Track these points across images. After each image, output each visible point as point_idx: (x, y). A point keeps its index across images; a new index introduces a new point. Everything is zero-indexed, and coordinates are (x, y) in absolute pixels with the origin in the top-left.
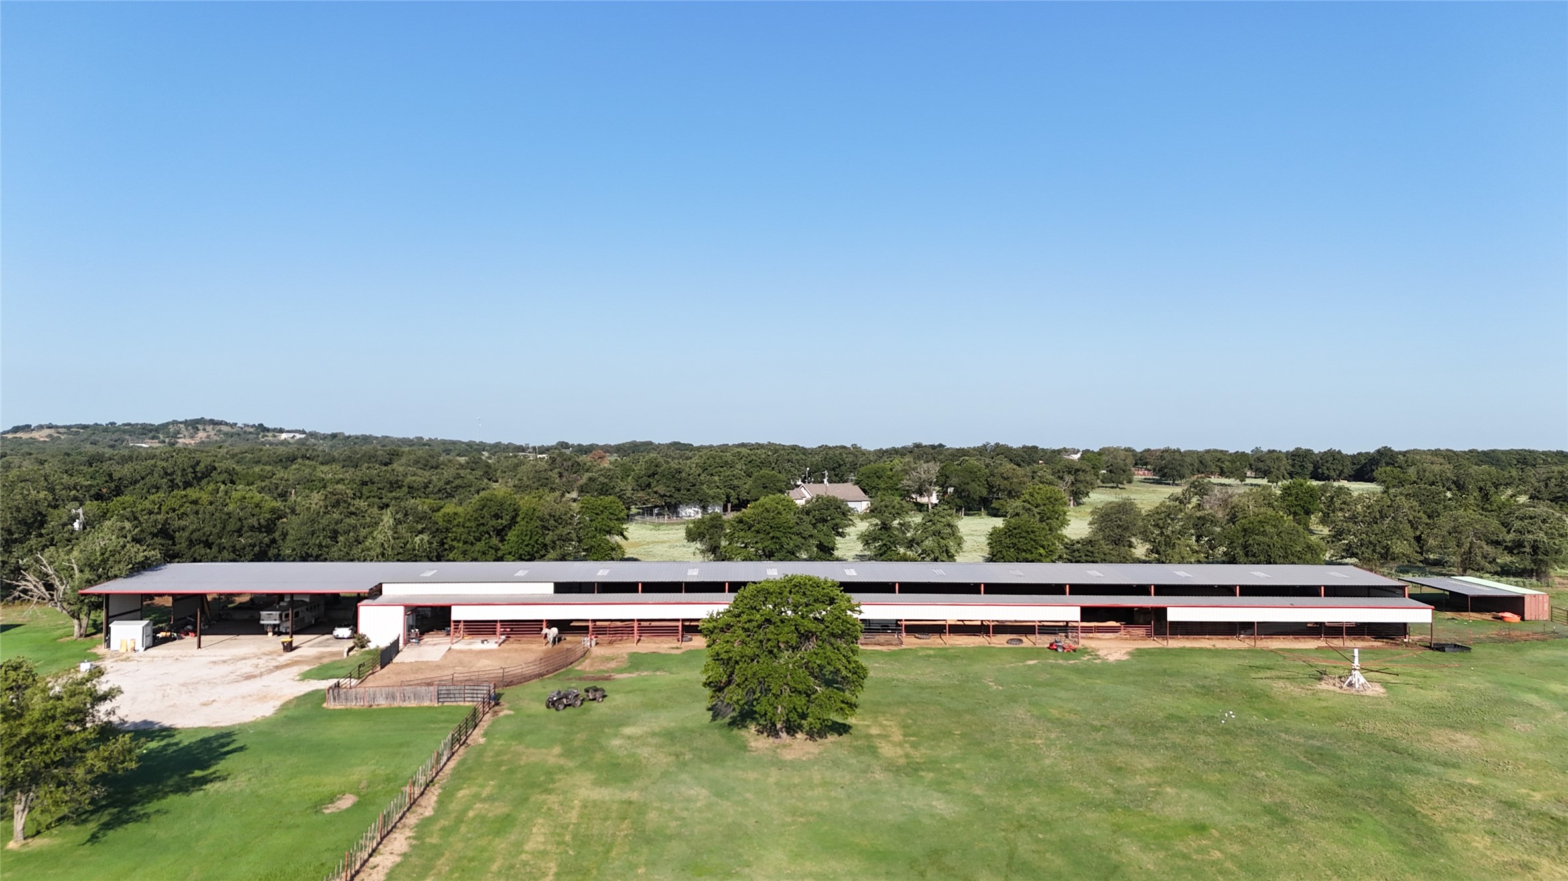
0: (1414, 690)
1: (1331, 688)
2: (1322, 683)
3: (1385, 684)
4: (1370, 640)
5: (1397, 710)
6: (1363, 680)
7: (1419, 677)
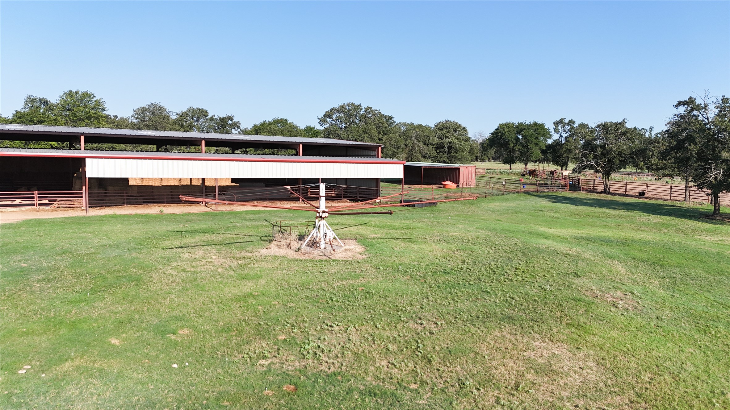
0: (403, 245)
1: (283, 252)
2: (273, 245)
3: (361, 240)
4: (346, 202)
5: (388, 285)
6: (331, 234)
7: (402, 228)
